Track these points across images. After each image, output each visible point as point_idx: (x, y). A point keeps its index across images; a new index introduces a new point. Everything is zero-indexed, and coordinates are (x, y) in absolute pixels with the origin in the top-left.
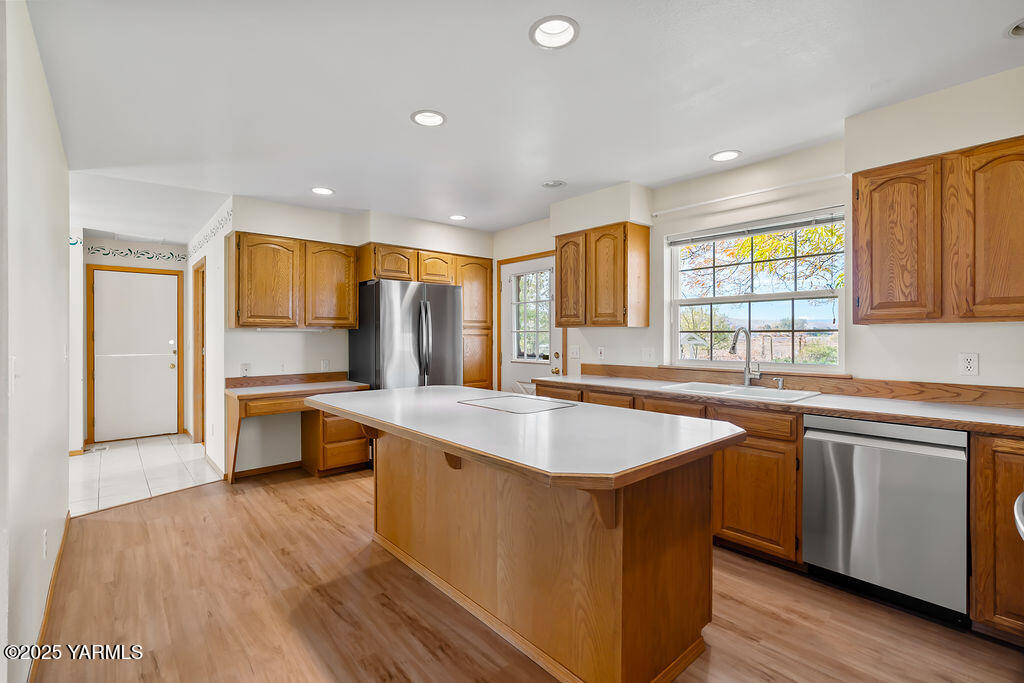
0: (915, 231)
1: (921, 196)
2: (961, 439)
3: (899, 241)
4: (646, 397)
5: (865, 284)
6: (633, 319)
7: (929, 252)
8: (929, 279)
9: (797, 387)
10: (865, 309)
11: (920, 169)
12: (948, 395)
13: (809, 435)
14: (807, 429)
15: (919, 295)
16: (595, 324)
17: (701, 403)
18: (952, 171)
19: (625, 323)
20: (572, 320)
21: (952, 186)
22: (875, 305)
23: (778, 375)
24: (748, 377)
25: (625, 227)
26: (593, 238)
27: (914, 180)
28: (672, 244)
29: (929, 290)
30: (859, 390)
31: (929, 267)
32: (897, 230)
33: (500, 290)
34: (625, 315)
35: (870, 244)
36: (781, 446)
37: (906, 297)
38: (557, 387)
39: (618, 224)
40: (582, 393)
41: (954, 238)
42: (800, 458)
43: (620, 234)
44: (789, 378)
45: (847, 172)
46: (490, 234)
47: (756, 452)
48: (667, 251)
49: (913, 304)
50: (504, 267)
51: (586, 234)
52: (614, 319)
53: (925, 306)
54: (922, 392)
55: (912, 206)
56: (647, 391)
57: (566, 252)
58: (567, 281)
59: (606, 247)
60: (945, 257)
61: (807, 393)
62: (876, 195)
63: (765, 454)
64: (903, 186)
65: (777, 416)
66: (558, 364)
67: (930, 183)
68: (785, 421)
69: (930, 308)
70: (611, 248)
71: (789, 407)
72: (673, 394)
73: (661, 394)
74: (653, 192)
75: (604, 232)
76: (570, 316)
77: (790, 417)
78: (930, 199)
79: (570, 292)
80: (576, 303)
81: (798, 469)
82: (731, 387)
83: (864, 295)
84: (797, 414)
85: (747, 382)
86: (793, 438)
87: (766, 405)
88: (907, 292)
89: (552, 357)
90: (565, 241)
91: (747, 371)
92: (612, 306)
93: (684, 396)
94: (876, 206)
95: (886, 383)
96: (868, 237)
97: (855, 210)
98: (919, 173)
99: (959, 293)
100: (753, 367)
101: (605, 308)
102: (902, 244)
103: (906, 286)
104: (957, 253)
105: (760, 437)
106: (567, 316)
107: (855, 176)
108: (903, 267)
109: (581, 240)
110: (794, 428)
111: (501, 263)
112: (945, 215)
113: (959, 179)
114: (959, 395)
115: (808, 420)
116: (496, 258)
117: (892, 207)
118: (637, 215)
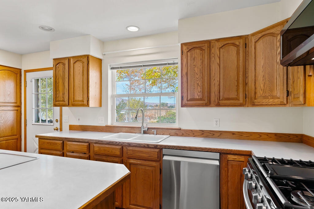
0: (201, 69)
1: (203, 56)
2: (217, 156)
3: (196, 73)
4: (96, 143)
5: (185, 90)
6: (92, 103)
7: (206, 78)
8: (206, 90)
9: (161, 133)
10: (185, 102)
11: (203, 45)
12: (211, 135)
13: (165, 158)
14: (164, 155)
15: (203, 96)
16: (74, 105)
17: (120, 145)
18: (213, 48)
19: (88, 105)
20: (61, 103)
21: (213, 53)
22: (188, 99)
23: (154, 128)
24: (143, 130)
25: (88, 57)
26: (72, 61)
27: (201, 49)
28: (112, 68)
29: (206, 94)
30: (183, 134)
31: (206, 85)
32: (196, 69)
33: (25, 86)
34: (88, 101)
35: (187, 74)
36: (154, 164)
37: (199, 97)
38: (50, 139)
39: (85, 56)
40: (63, 142)
41: (214, 74)
42: (161, 169)
43: (85, 60)
44: (158, 130)
45: (179, 42)
46: (21, 55)
47: (144, 167)
48: (110, 71)
49: (201, 99)
50: (28, 74)
51: (69, 59)
52: (82, 103)
53: (205, 101)
54: (203, 134)
55: (201, 59)
56: (96, 140)
57: (58, 68)
58: (59, 83)
59: (78, 67)
60: (211, 81)
61: (165, 136)
62: (189, 53)
63: (147, 168)
64: (198, 51)
65: (152, 150)
66: (57, 125)
67: (206, 50)
68: (155, 152)
69: (206, 101)
70: (81, 67)
71: (157, 145)
72: (108, 141)
73: (102, 141)
74: (103, 43)
75: (78, 59)
76: (61, 101)
77: (157, 150)
78: (206, 57)
79: (61, 88)
80: (64, 94)
81: (160, 174)
82: (136, 134)
83: (185, 95)
84: (160, 149)
85: (142, 132)
86: (158, 160)
87: (148, 145)
88: (199, 94)
89: (55, 122)
90: (58, 62)
91: (142, 127)
92: (82, 96)
93: (113, 142)
94: (189, 58)
95: (192, 131)
96: (186, 71)
97: (182, 59)
98: (203, 46)
99: (215, 96)
100: (145, 125)
101: (79, 97)
102: (197, 75)
103: (199, 92)
104: (214, 80)
105: (145, 160)
106: (58, 101)
107: (182, 44)
108: (198, 84)
109: (66, 62)
110: (159, 155)
111: (26, 71)
112: (211, 64)
113: (215, 51)
114: (214, 135)
115: (165, 151)
116: (23, 69)
117: (194, 59)
118: (95, 52)
